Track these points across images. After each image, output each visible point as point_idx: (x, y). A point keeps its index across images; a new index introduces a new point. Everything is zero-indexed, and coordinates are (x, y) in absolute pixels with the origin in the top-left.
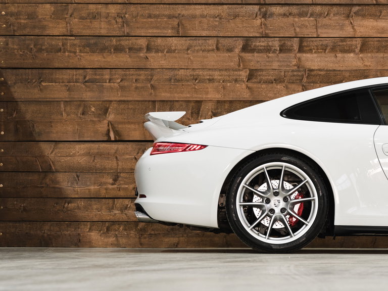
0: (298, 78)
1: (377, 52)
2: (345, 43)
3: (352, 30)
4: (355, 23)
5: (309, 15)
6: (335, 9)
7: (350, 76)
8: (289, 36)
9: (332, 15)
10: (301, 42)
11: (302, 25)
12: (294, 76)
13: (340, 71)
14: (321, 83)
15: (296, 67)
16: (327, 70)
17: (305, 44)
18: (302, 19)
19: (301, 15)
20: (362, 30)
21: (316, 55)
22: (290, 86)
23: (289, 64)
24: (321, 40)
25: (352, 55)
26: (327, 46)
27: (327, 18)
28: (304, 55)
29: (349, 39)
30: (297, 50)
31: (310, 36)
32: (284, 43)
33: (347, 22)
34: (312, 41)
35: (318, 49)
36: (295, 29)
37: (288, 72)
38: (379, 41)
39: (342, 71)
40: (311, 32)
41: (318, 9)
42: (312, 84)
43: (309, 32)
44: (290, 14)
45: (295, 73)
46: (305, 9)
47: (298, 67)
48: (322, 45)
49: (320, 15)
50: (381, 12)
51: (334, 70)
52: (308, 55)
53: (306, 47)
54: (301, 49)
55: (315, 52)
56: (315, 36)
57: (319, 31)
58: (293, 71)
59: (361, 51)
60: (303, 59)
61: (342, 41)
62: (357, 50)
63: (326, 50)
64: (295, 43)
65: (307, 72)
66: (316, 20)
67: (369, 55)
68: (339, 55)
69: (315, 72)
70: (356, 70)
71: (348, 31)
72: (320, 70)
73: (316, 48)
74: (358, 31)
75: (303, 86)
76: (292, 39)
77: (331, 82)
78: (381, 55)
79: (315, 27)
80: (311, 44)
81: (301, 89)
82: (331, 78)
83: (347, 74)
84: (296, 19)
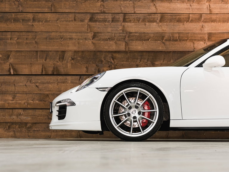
0: (123, 37)
1: (170, 22)
2: (151, 17)
3: (155, 9)
4: (157, 5)
5: (129, 0)
7: (153, 36)
8: (118, 12)
10: (125, 16)
11: (125, 6)
12: (120, 36)
13: (147, 33)
14: (136, 40)
15: (121, 31)
16: (140, 33)
17: (127, 17)
18: (125, 2)
20: (161, 9)
21: (133, 24)
22: (118, 42)
23: (117, 29)
24: (137, 15)
25: (155, 24)
26: (140, 19)
27: (140, 2)
28: (126, 24)
29: (153, 14)
30: (122, 21)
31: (130, 12)
32: (115, 17)
33: (152, 4)
34: (131, 15)
35: (134, 20)
36: (121, 8)
37: (117, 34)
38: (171, 15)
39: (149, 33)
40: (130, 10)
42: (131, 41)
43: (129, 10)
45: (121, 35)
47: (123, 31)
48: (137, 18)
51: (144, 33)
52: (129, 24)
53: (128, 19)
54: (124, 20)
55: (133, 22)
56: (133, 12)
57: (136, 9)
58: (120, 33)
59: (161, 21)
60: (126, 26)
61: (149, 15)
62: (158, 21)
63: (139, 21)
64: (121, 17)
65: (128, 34)
66: (134, 3)
67: (165, 24)
68: (147, 24)
69: (133, 34)
70: (157, 33)
71: (153, 10)
72: (136, 33)
73: (133, 19)
74: (159, 9)
75: (126, 42)
76: (119, 14)
77: (142, 40)
78: (172, 24)
79: (133, 7)
80: (131, 17)
81: (124, 44)
82: (143, 37)
83: (152, 35)
84: (122, 2)
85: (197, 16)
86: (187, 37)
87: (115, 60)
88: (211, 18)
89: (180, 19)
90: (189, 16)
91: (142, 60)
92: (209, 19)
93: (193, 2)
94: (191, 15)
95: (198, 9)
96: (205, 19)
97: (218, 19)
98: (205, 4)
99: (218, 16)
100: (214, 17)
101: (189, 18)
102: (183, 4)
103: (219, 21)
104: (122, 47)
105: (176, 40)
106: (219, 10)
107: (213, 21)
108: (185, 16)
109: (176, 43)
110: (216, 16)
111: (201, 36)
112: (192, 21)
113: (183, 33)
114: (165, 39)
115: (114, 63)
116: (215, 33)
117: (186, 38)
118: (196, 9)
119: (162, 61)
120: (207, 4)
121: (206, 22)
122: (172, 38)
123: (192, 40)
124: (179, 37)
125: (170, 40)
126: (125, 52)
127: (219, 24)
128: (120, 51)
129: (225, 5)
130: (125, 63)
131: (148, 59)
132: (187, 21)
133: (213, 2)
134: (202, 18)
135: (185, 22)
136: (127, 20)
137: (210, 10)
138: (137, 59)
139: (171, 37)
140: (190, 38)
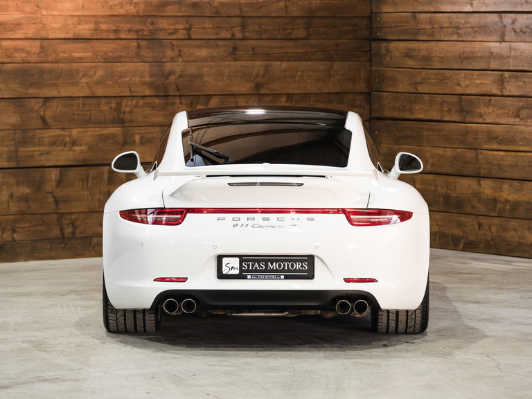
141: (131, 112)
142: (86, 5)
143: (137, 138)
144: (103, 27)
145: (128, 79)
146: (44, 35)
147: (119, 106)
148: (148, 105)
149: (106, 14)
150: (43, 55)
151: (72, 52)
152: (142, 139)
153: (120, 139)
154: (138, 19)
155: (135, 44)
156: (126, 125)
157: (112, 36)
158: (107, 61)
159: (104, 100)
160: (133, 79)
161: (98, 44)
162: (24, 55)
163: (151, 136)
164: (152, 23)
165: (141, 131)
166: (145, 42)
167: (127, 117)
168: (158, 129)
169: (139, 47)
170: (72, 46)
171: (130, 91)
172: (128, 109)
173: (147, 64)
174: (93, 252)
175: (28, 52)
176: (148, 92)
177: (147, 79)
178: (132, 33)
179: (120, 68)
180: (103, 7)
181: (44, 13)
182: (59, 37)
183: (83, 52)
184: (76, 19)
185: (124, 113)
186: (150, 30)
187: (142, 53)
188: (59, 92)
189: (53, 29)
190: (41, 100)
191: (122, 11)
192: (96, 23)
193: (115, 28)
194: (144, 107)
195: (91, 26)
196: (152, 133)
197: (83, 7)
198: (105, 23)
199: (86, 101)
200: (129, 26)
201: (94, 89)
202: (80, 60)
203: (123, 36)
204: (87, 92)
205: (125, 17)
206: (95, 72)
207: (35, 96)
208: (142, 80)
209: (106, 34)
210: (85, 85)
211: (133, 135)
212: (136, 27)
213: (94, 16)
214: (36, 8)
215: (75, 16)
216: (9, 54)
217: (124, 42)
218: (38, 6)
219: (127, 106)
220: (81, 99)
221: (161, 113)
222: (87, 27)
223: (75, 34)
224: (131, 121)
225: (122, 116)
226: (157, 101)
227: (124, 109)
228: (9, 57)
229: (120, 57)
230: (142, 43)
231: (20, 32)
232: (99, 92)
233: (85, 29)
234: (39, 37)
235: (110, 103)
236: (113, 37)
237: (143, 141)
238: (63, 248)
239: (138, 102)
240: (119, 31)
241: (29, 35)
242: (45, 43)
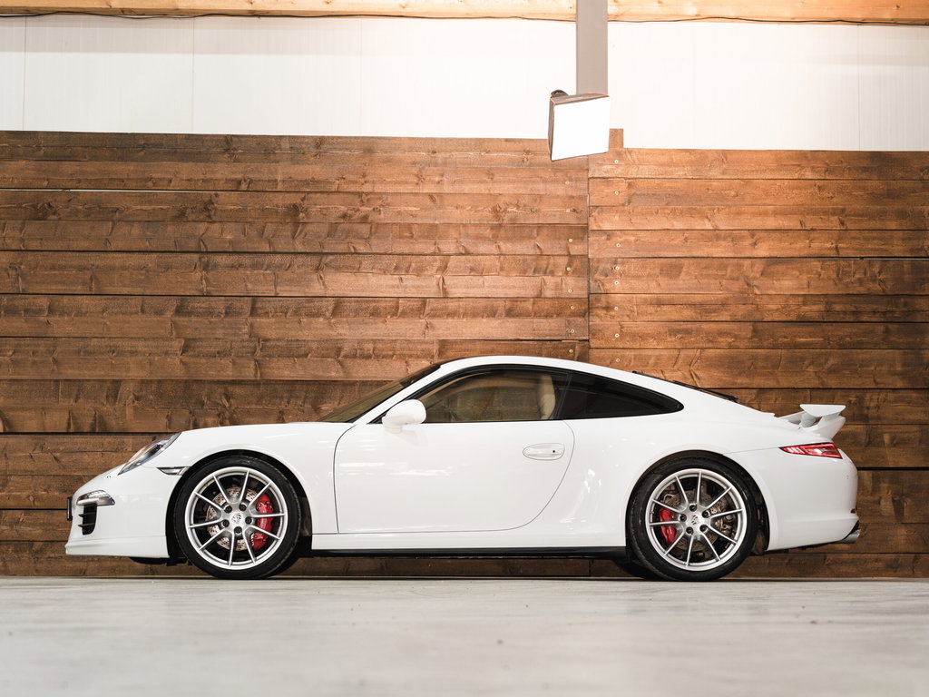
0: (249, 350)
1: (355, 316)
2: (312, 304)
3: (322, 287)
4: (327, 279)
5: (265, 266)
6: (300, 259)
7: (318, 348)
8: (238, 294)
9: (296, 266)
10: (254, 303)
11: (256, 280)
12: (244, 347)
13: (304, 341)
14: (279, 356)
15: (247, 336)
16: (288, 341)
17: (259, 305)
18: (256, 272)
19: (255, 266)
20: (335, 287)
21: (273, 320)
22: (238, 361)
23: (237, 332)
24: (281, 301)
25: (321, 319)
26: (288, 309)
27: (289, 271)
28: (258, 320)
29: (318, 299)
30: (249, 313)
31: (266, 295)
32: (232, 304)
33: (315, 276)
34: (269, 302)
35: (276, 312)
36: (246, 286)
37: (237, 342)
38: (358, 301)
39: (308, 341)
40: (267, 290)
41: (277, 259)
42: (268, 359)
43: (265, 289)
44: (240, 265)
45: (246, 344)
46: (260, 259)
47: (250, 336)
48: (282, 307)
49: (280, 266)
50: (361, 263)
51: (298, 340)
52: (263, 320)
53: (261, 309)
54: (254, 312)
55: (272, 316)
56: (273, 295)
57: (279, 288)
58: (243, 341)
59: (334, 314)
60: (256, 325)
61: (309, 302)
62: (328, 314)
63: (287, 313)
64: (246, 305)
65: (261, 343)
66: (274, 274)
67: (344, 319)
68: (304, 320)
69: (272, 342)
70: (327, 340)
71: (317, 289)
72: (278, 340)
73: (273, 310)
74: (330, 288)
75: (256, 360)
76: (242, 298)
77: (293, 356)
78: (360, 319)
79: (272, 283)
80: (268, 305)
81: (252, 364)
82: (294, 352)
83: (315, 346)
84: (248, 272)
85: (416, 304)
86: (393, 349)
87: (231, 400)
88: (446, 308)
89: (378, 309)
90: (398, 303)
91: (293, 400)
92: (442, 309)
93: (407, 271)
94: (401, 301)
95: (419, 287)
96: (432, 310)
97: (461, 310)
98: (432, 276)
99: (461, 304)
100: (452, 305)
101: (398, 307)
102: (382, 277)
103: (465, 315)
104: (249, 372)
105: (369, 357)
106: (464, 290)
107: (452, 314)
108: (388, 304)
109: (368, 362)
110: (457, 304)
111: (424, 346)
112: (404, 314)
113: (383, 340)
114: (343, 353)
115: (230, 406)
116: (455, 342)
117: (391, 353)
118: (413, 287)
119: (336, 403)
120: (439, 276)
121: (434, 316)
122: (358, 351)
123: (404, 355)
124: (374, 349)
125: (354, 356)
126: (255, 383)
127: (465, 320)
128: (242, 381)
129: (478, 277)
130: (253, 406)
131: (306, 397)
132: (394, 314)
133: (452, 272)
134: (427, 308)
135: (389, 317)
136: (260, 311)
137: (444, 289)
138: (282, 398)
139: (356, 350)
140: (398, 353)
141: (878, 407)
142: (812, 283)
143: (886, 438)
144: (837, 308)
145: (872, 368)
146: (757, 316)
147: (861, 400)
148: (902, 400)
149: (840, 292)
150: (756, 339)
151: (795, 336)
152: (892, 440)
153: (863, 438)
154: (885, 299)
155: (881, 328)
156: (871, 422)
157: (850, 318)
158: (842, 347)
159: (839, 393)
160: (878, 369)
161: (830, 328)
162: (730, 340)
163: (906, 435)
164: (906, 304)
165: (893, 430)
166: (896, 326)
167: (872, 413)
168: (915, 428)
169: (887, 331)
170: (795, 329)
171: (875, 381)
172: (872, 404)
173: (897, 351)
174: (828, 572)
175: (736, 337)
176: (900, 384)
177: (899, 368)
178: (877, 315)
179: (861, 355)
180: (836, 284)
181: (758, 292)
182: (777, 319)
183: (811, 337)
184: (801, 299)
185: (868, 408)
186: (903, 312)
187: (892, 339)
188: (778, 382)
189: (769, 311)
190: (755, 391)
191: (862, 290)
192: (827, 303)
193: (854, 309)
194: (895, 401)
195: (821, 307)
196: (909, 433)
197: (809, 285)
198: (839, 303)
199: (815, 393)
200: (874, 307)
201: (825, 380)
202: (806, 346)
203: (865, 318)
204: (815, 383)
205: (867, 296)
206: (827, 360)
207: (745, 386)
208: (892, 369)
209: (842, 316)
210: (813, 374)
211: (881, 435)
212: (882, 308)
213: (826, 295)
214: (746, 287)
215: (799, 295)
216: (711, 339)
217: (868, 325)
218: (748, 284)
219: (872, 400)
220: (808, 392)
221: (921, 409)
222: (815, 308)
223: (798, 316)
224: (879, 418)
225: (866, 412)
226: (914, 395)
227: (867, 404)
228: (710, 341)
229: (862, 343)
230: (890, 326)
231: (726, 313)
232: (833, 383)
233: (812, 310)
234: (751, 319)
235: (848, 396)
236: (852, 320)
237: (895, 442)
238: (787, 564)
239: (887, 396)
240: (860, 312)
241: (739, 318)
242: (760, 326)
